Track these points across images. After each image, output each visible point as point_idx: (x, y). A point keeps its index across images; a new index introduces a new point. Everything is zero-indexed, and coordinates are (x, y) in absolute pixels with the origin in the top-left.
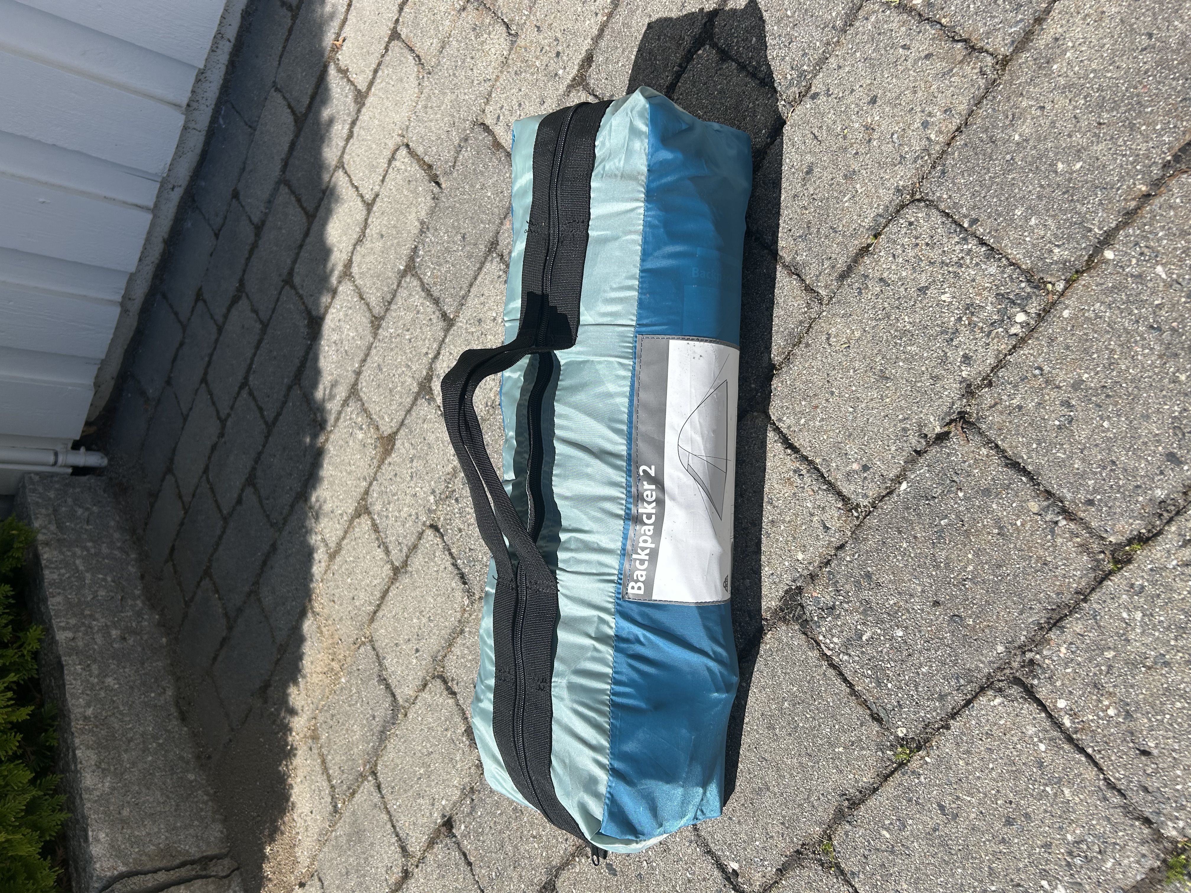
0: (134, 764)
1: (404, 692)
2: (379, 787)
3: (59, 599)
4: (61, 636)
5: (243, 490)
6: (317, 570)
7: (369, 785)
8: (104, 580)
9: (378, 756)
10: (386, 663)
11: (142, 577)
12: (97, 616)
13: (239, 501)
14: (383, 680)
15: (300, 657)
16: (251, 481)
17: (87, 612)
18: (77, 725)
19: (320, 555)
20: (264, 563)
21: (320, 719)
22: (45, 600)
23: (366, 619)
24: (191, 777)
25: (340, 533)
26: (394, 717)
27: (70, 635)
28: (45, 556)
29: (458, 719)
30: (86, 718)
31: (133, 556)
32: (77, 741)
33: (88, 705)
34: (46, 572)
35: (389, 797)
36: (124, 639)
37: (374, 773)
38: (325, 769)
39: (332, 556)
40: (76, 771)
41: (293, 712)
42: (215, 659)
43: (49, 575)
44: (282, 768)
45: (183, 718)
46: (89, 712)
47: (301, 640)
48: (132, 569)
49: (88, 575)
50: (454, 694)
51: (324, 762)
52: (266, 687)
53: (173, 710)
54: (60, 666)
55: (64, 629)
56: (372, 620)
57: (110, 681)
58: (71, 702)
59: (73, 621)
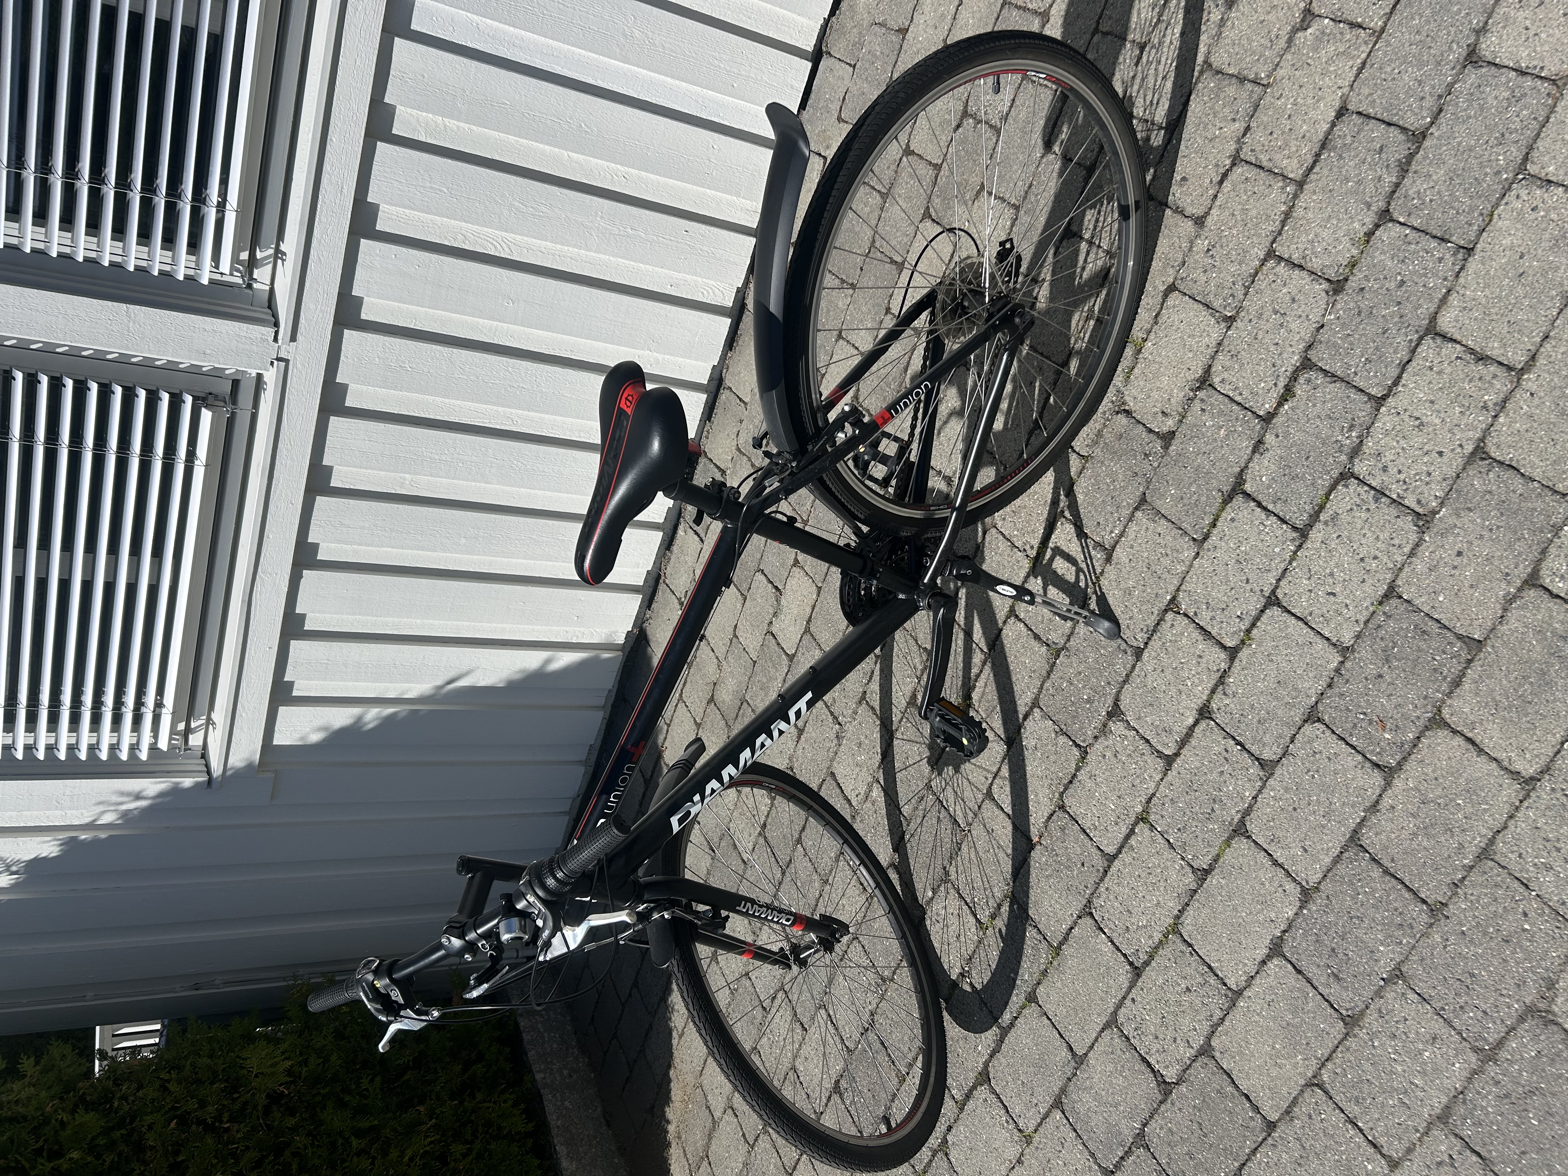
0: (585, 1153)
1: (717, 1114)
2: (710, 1164)
3: (533, 1052)
4: (538, 1076)
5: (631, 989)
6: (675, 1042)
7: (705, 1163)
8: (555, 1037)
9: (709, 1147)
10: (709, 1098)
11: (575, 1033)
12: (555, 1061)
13: (630, 995)
14: (708, 1107)
15: (669, 1091)
16: (635, 984)
17: (549, 1060)
18: (554, 1132)
19: (675, 1034)
20: (647, 1035)
21: (681, 1127)
22: (526, 1054)
23: (698, 1074)
24: (616, 1161)
25: (683, 1025)
26: (714, 1127)
27: (543, 1076)
28: (522, 1024)
29: (739, 1129)
30: (558, 1127)
31: (568, 1018)
32: (555, 1141)
33: (558, 1119)
34: (524, 1035)
35: (714, 1169)
36: (571, 1076)
37: (707, 1157)
38: (685, 1155)
39: (680, 1037)
40: (558, 1159)
41: (668, 1122)
42: (623, 1090)
43: (526, 1037)
44: (665, 1154)
45: (608, 1125)
46: (559, 1123)
47: (669, 1081)
48: (569, 1028)
49: (546, 1035)
50: (737, 1116)
51: (684, 1151)
52: (653, 1107)
53: (602, 1120)
54: (540, 1096)
55: (539, 1072)
56: (701, 1075)
57: (566, 1103)
58: (549, 1118)
59: (543, 1067)
